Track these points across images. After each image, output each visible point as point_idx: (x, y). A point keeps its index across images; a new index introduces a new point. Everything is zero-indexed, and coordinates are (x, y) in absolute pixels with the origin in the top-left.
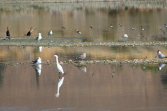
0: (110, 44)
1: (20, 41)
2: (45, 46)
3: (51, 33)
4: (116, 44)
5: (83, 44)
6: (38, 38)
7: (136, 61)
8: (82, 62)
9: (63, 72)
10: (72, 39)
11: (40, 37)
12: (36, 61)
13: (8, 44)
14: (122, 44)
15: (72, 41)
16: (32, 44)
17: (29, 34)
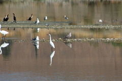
0: (89, 27)
1: (24, 24)
2: (41, 28)
3: (46, 18)
4: (94, 27)
5: (69, 27)
6: (36, 22)
7: (108, 39)
8: (69, 40)
9: (54, 47)
10: (61, 23)
11: (38, 22)
13: (15, 26)
14: (98, 27)
15: (62, 25)
16: (32, 26)
17: (30, 19)
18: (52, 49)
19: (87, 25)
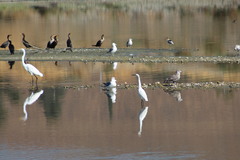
0: (215, 59)
1: (87, 54)
2: (121, 62)
3: (131, 42)
4: (225, 59)
5: (176, 59)
6: (111, 50)
8: (175, 86)
9: (147, 100)
10: (160, 52)
11: (115, 49)
12: (109, 84)
13: (69, 58)
14: (234, 59)
15: (161, 55)
16: (103, 58)
17: (99, 44)
18: (143, 104)
19: (210, 56)
